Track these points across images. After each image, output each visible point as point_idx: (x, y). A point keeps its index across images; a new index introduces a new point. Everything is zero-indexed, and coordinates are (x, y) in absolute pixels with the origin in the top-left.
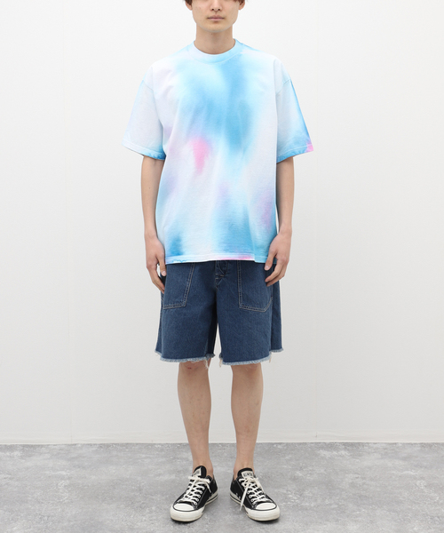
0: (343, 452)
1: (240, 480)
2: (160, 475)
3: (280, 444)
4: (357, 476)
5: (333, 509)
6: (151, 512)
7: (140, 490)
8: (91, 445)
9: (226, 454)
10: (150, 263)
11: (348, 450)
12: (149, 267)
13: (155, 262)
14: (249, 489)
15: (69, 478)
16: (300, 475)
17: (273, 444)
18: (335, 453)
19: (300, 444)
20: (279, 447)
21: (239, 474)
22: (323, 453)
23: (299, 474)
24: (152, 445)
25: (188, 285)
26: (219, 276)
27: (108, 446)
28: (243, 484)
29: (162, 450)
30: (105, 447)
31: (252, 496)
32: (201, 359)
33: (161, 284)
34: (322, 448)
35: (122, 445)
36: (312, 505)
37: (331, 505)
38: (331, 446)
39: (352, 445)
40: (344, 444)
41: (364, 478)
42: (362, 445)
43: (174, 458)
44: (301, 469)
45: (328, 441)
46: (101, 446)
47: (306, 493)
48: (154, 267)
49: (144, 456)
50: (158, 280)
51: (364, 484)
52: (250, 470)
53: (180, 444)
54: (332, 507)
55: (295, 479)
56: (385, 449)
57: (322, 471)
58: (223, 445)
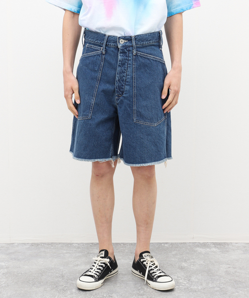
0: (214, 249)
1: (142, 260)
2: (77, 265)
3: (167, 243)
4: (229, 266)
5: (217, 291)
6: (72, 294)
7: (63, 276)
8: (25, 244)
9: (127, 251)
10: (67, 93)
11: (217, 247)
12: (66, 97)
13: (71, 93)
14: (150, 267)
15: (7, 268)
16: (186, 265)
17: (161, 243)
18: (208, 250)
19: (181, 243)
20: (166, 245)
21: (141, 255)
22: (199, 250)
23: (184, 264)
24: (71, 244)
25: (93, 101)
26: (119, 97)
27: (38, 244)
28: (145, 263)
29: (79, 248)
30: (36, 245)
31: (152, 271)
32: (107, 160)
33: (75, 110)
34: (198, 246)
35: (48, 244)
36: (200, 288)
37: (214, 288)
38: (204, 245)
39: (220, 244)
40: (214, 244)
41: (234, 268)
42: (228, 244)
43: (88, 253)
44: (185, 261)
45: (201, 242)
46: (32, 244)
47: (193, 279)
48: (70, 96)
49: (65, 252)
50: (72, 106)
51: (236, 272)
52: (149, 252)
53: (92, 243)
54: (216, 289)
55: (182, 268)
56: (245, 247)
57: (202, 262)
58: (124, 244)
